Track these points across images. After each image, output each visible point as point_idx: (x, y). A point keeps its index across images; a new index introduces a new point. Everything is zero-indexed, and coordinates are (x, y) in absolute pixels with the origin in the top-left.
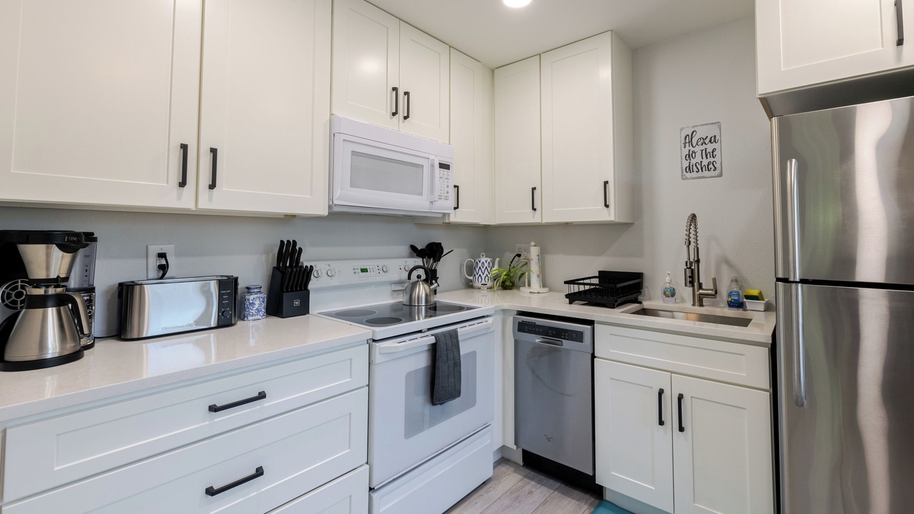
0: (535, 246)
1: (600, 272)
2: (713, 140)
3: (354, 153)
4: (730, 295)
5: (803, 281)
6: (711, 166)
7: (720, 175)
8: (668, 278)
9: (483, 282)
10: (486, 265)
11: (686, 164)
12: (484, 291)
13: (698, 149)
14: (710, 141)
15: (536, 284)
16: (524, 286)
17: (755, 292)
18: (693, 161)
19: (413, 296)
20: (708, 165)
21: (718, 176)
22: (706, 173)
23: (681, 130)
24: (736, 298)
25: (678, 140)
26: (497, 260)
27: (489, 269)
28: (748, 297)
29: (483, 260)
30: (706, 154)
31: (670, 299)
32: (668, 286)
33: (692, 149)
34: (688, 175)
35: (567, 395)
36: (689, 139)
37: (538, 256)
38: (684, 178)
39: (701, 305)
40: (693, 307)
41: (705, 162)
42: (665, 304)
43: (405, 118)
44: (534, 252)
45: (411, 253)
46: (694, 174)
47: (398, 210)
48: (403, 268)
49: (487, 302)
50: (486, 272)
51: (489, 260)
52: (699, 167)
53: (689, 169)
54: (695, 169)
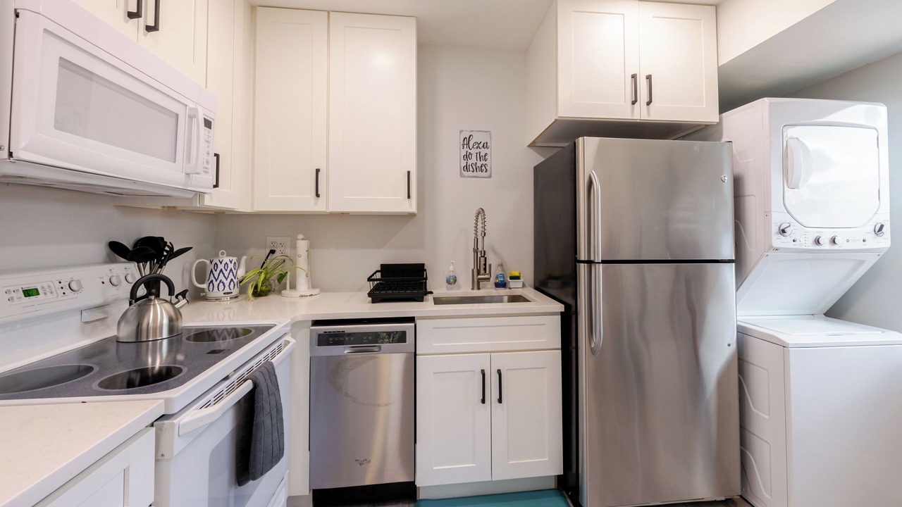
0: (303, 239)
1: (382, 266)
2: (485, 146)
3: (64, 63)
4: (497, 278)
5: (603, 262)
6: (483, 168)
7: (490, 177)
8: (452, 267)
9: (227, 290)
10: (231, 266)
11: (464, 163)
12: (227, 302)
13: (474, 151)
14: (483, 146)
15: (303, 286)
16: (285, 289)
17: (516, 274)
18: (470, 162)
19: (144, 326)
20: (481, 167)
21: (488, 177)
22: (479, 174)
23: (461, 132)
24: (502, 279)
25: (458, 141)
26: (244, 258)
27: (235, 272)
28: (512, 278)
29: (226, 260)
30: (480, 157)
31: (453, 286)
32: (451, 274)
33: (469, 151)
34: (466, 173)
35: (378, 406)
36: (467, 141)
37: (307, 251)
38: (462, 175)
39: (479, 289)
40: (473, 291)
41: (479, 164)
42: (449, 292)
43: (149, 29)
44: (302, 245)
45: (108, 256)
46: (470, 173)
47: (135, 182)
48: (107, 281)
49: (232, 315)
50: (231, 276)
51: (235, 259)
52: (474, 167)
53: (466, 168)
54: (471, 169)
